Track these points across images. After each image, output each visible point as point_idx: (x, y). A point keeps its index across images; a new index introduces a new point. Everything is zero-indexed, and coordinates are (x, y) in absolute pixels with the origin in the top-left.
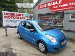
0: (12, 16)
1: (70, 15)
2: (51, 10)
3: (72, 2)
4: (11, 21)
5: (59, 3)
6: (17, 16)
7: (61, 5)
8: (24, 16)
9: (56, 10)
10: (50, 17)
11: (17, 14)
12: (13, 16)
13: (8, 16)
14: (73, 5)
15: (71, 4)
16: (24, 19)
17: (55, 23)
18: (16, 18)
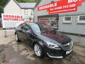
2: (48, 12)
3: (65, 5)
4: (10, 23)
5: (55, 6)
6: (16, 18)
7: (57, 8)
8: (23, 18)
9: (52, 12)
10: (48, 19)
11: (16, 16)
12: (12, 18)
13: (7, 18)
14: (67, 7)
15: (64, 6)
16: (23, 20)
17: (52, 25)
18: (15, 20)
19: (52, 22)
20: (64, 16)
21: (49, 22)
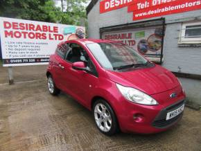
0: (25, 31)
1: (184, 27)
2: (132, 14)
4: (23, 45)
6: (39, 31)
8: (59, 33)
9: (145, 14)
10: (130, 35)
11: (38, 26)
12: (29, 31)
13: (14, 31)
16: (60, 39)
18: (37, 36)
19: (142, 42)
20: (182, 23)
21: (133, 42)
